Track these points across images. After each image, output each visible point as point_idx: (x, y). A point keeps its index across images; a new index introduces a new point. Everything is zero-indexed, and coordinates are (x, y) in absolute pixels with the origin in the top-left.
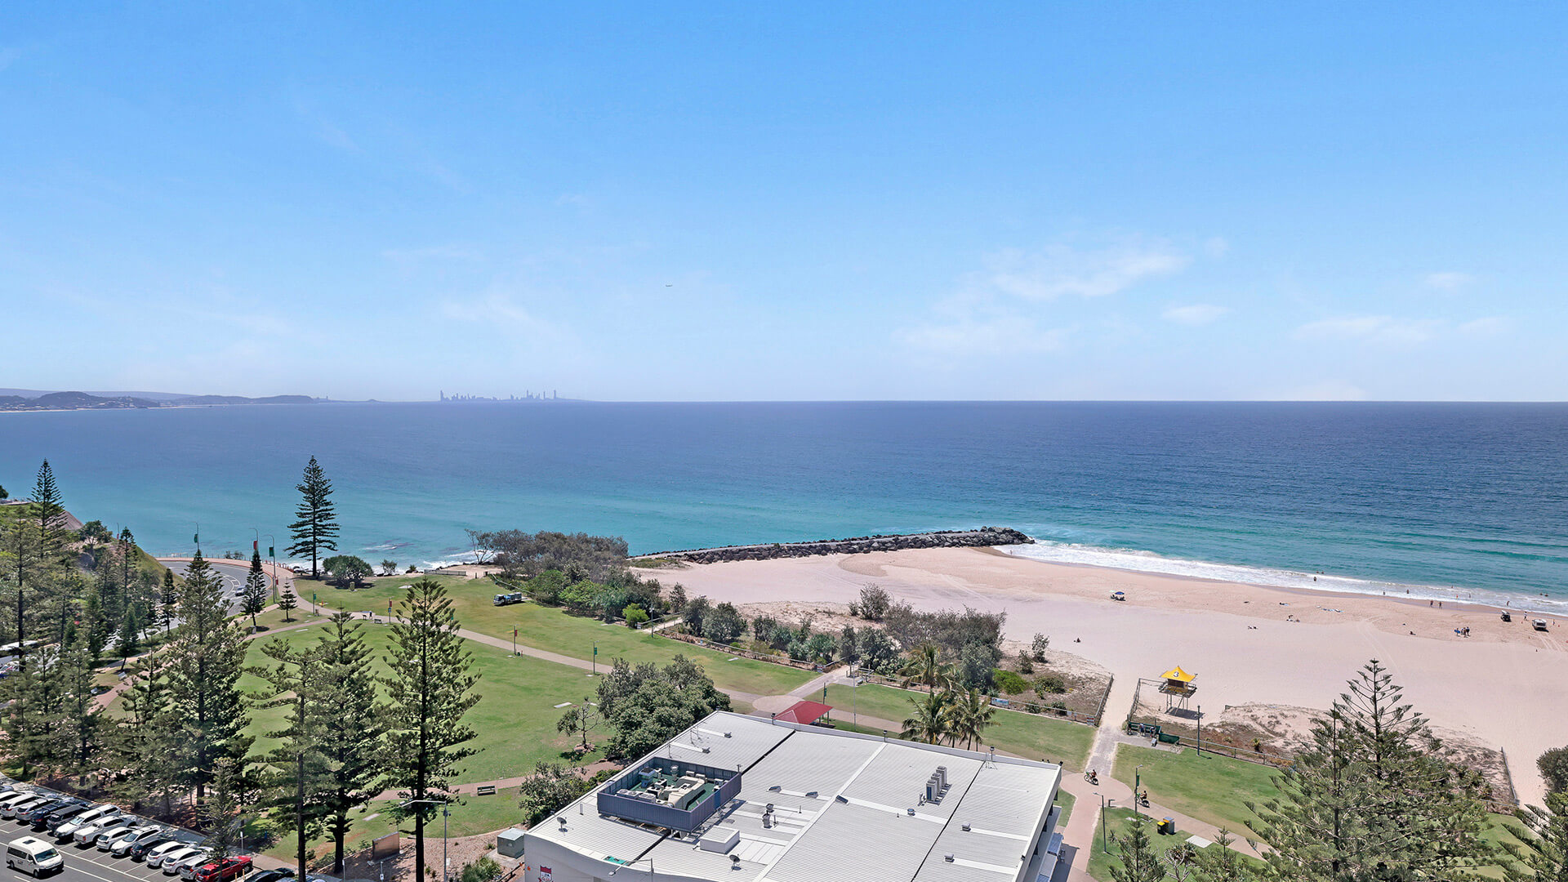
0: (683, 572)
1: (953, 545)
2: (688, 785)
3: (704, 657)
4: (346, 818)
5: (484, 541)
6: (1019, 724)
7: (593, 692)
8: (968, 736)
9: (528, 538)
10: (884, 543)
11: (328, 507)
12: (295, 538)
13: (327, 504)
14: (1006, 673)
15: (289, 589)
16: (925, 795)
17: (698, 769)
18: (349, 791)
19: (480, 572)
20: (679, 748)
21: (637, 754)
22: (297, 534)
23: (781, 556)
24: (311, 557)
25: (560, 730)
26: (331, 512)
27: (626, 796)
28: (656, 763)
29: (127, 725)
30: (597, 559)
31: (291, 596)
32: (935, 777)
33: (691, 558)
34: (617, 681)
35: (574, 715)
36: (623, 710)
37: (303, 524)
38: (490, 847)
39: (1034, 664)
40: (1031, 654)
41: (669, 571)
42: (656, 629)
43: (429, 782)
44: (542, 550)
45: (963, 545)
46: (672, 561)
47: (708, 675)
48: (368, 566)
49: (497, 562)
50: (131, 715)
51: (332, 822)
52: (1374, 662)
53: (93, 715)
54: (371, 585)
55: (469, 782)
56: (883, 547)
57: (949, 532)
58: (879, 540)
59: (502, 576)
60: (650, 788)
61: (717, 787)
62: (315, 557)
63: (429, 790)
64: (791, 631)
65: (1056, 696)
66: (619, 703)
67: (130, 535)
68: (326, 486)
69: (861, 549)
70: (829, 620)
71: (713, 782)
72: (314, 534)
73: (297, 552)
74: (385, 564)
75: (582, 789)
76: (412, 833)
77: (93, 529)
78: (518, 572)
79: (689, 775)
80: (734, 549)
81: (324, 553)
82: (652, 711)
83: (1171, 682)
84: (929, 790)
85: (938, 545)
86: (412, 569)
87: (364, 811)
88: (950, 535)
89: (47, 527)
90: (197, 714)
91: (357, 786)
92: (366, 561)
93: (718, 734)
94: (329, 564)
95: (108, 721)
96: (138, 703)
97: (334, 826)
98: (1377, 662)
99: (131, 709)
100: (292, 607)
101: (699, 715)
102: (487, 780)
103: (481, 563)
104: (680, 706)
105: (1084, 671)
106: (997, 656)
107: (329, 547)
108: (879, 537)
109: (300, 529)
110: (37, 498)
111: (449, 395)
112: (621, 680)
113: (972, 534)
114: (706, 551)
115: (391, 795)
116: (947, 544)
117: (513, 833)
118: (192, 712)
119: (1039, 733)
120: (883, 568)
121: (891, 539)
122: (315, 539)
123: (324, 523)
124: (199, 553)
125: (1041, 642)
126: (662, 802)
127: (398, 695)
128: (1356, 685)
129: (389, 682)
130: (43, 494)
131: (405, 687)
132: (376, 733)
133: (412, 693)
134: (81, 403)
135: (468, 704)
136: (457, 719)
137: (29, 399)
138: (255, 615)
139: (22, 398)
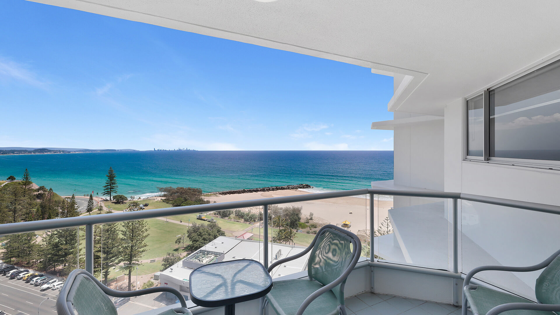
0: (217, 198)
1: (292, 189)
2: (209, 257)
3: (220, 221)
4: (108, 271)
5: (161, 190)
6: (304, 237)
7: (186, 232)
8: (289, 240)
9: (174, 189)
10: (273, 189)
11: (115, 181)
12: (105, 190)
13: (115, 180)
14: (302, 223)
15: (101, 205)
16: (275, 257)
17: (212, 253)
18: (110, 263)
19: (159, 199)
20: (208, 247)
21: (196, 248)
22: (105, 189)
23: (245, 193)
24: (109, 195)
25: (176, 243)
26: (116, 182)
27: (191, 261)
28: (201, 251)
29: (43, 246)
30: (193, 194)
31: (102, 207)
32: (278, 253)
33: (220, 194)
34: (193, 228)
35: (180, 239)
36: (194, 237)
37: (107, 186)
38: (152, 278)
39: (310, 221)
40: (309, 218)
41: (213, 197)
42: (208, 214)
43: (133, 259)
44: (177, 192)
45: (294, 189)
46: (215, 195)
47: (220, 226)
48: (126, 198)
49: (164, 196)
50: (45, 243)
51: (104, 272)
52: (387, 218)
53: (34, 243)
54: (125, 203)
55: (148, 259)
56: (273, 190)
58: (272, 188)
59: (165, 199)
60: (198, 259)
61: (217, 258)
62: (110, 195)
63: (133, 262)
64: (245, 213)
65: (315, 229)
66: (193, 235)
67: (52, 190)
68: (115, 175)
69: (267, 190)
70: (256, 210)
71: (216, 256)
72: (111, 189)
73: (105, 194)
74: (131, 197)
75: (180, 259)
76: (128, 275)
77: (42, 188)
78: (170, 198)
79: (210, 255)
80: (232, 191)
81: (113, 194)
82: (201, 236)
83: (344, 224)
85: (288, 189)
86: (140, 198)
87: (114, 269)
88: (291, 186)
89: (26, 188)
90: (65, 242)
91: (112, 261)
92: (126, 196)
93: (220, 242)
94: (114, 197)
95: (38, 245)
96: (47, 239)
97: (105, 274)
99: (45, 241)
100: (102, 210)
101: (215, 237)
102: (154, 258)
103: (160, 196)
104: (210, 235)
105: (322, 222)
106: (300, 219)
107: (115, 192)
108: (272, 187)
109: (106, 187)
110: (23, 180)
111: (156, 149)
112: (194, 228)
113: (297, 186)
114: (224, 192)
115: (122, 264)
116: (290, 189)
117: (158, 273)
118: (63, 241)
119: (310, 239)
120: (272, 195)
121: (275, 188)
122: (111, 190)
123: (114, 185)
124: (73, 195)
125: (311, 214)
126: (201, 262)
127: (125, 235)
128: (383, 224)
129: (122, 231)
130: (26, 178)
131: (127, 232)
132: (118, 246)
133: (129, 234)
134: (46, 152)
135: (146, 236)
136: (143, 241)
137: (29, 151)
138: (90, 212)
139: (27, 151)
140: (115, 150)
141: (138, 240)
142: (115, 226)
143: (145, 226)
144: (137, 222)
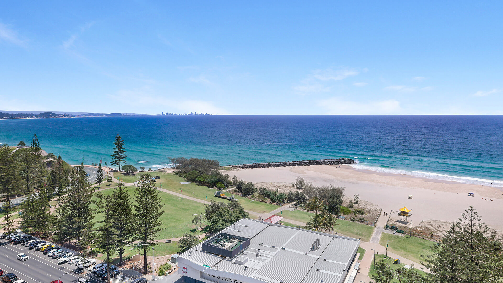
0: (237, 172)
1: (330, 164)
2: (232, 242)
3: (242, 200)
4: (123, 249)
5: (173, 161)
6: (348, 225)
7: (203, 211)
8: (329, 228)
9: (187, 160)
10: (305, 163)
11: (123, 149)
12: (113, 159)
13: (123, 148)
14: (344, 207)
15: (110, 175)
16: (312, 248)
17: (236, 237)
18: (124, 240)
19: (171, 171)
20: (230, 230)
21: (216, 231)
23: (270, 167)
24: (118, 165)
25: (193, 223)
26: (124, 151)
27: (211, 245)
28: (222, 234)
29: (57, 218)
30: (209, 167)
31: (111, 178)
32: (315, 242)
33: (240, 167)
34: (211, 207)
35: (198, 218)
36: (213, 217)
37: (115, 155)
38: (169, 260)
39: (354, 205)
40: (353, 201)
41: (232, 171)
42: (227, 191)
43: (148, 238)
44: (191, 164)
45: (332, 164)
46: (234, 168)
47: (242, 205)
48: (136, 168)
49: (177, 168)
50: (58, 214)
51: (118, 250)
52: (471, 207)
53: (48, 214)
54: (135, 174)
55: (163, 239)
56: (305, 164)
57: (328, 160)
58: (304, 162)
59: (178, 172)
60: (219, 243)
61: (241, 243)
62: (119, 165)
63: (148, 241)
64: (272, 192)
65: (361, 216)
66: (212, 214)
67: (61, 158)
68: (123, 142)
69: (298, 165)
70: (285, 188)
71: (240, 242)
72: (119, 158)
73: (114, 163)
74: (141, 168)
75: (198, 242)
76: (143, 255)
77: (51, 155)
78: (183, 171)
79: (233, 239)
80: (255, 164)
81: (122, 164)
82: (222, 217)
83: (402, 212)
84: (313, 246)
85: (324, 164)
86: (150, 169)
87: (129, 247)
88: (328, 161)
89: (36, 155)
90: (78, 215)
91: (126, 239)
92: (135, 167)
93: (244, 226)
94: (124, 168)
95: (52, 216)
96: (60, 211)
97: (119, 251)
98: (472, 207)
99: (58, 213)
100: (111, 181)
101: (238, 219)
102: (169, 238)
103: (172, 168)
104: (231, 216)
105: (372, 208)
106: (341, 202)
107: (124, 162)
108: (304, 161)
109: (114, 156)
110: (33, 146)
111: (165, 113)
112: (213, 207)
113: (336, 160)
114: (245, 165)
115: (136, 242)
116: (327, 163)
117: (176, 256)
118: (76, 214)
119: (354, 228)
120: (305, 171)
121: (308, 162)
122: (119, 160)
123: (122, 154)
124: (82, 164)
125: (357, 197)
126: (223, 247)
127: (138, 210)
128: (464, 215)
129: (135, 206)
130: (35, 144)
131: (140, 208)
132: (132, 222)
133: (142, 210)
134: (51, 116)
135: (161, 214)
136: (157, 218)
137: (36, 115)
138: (100, 183)
139: (34, 114)
140: (120, 114)
141: (152, 218)
142: (127, 201)
143: (160, 202)
144: (150, 197)
